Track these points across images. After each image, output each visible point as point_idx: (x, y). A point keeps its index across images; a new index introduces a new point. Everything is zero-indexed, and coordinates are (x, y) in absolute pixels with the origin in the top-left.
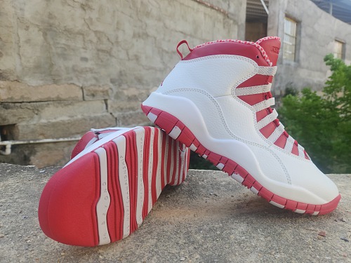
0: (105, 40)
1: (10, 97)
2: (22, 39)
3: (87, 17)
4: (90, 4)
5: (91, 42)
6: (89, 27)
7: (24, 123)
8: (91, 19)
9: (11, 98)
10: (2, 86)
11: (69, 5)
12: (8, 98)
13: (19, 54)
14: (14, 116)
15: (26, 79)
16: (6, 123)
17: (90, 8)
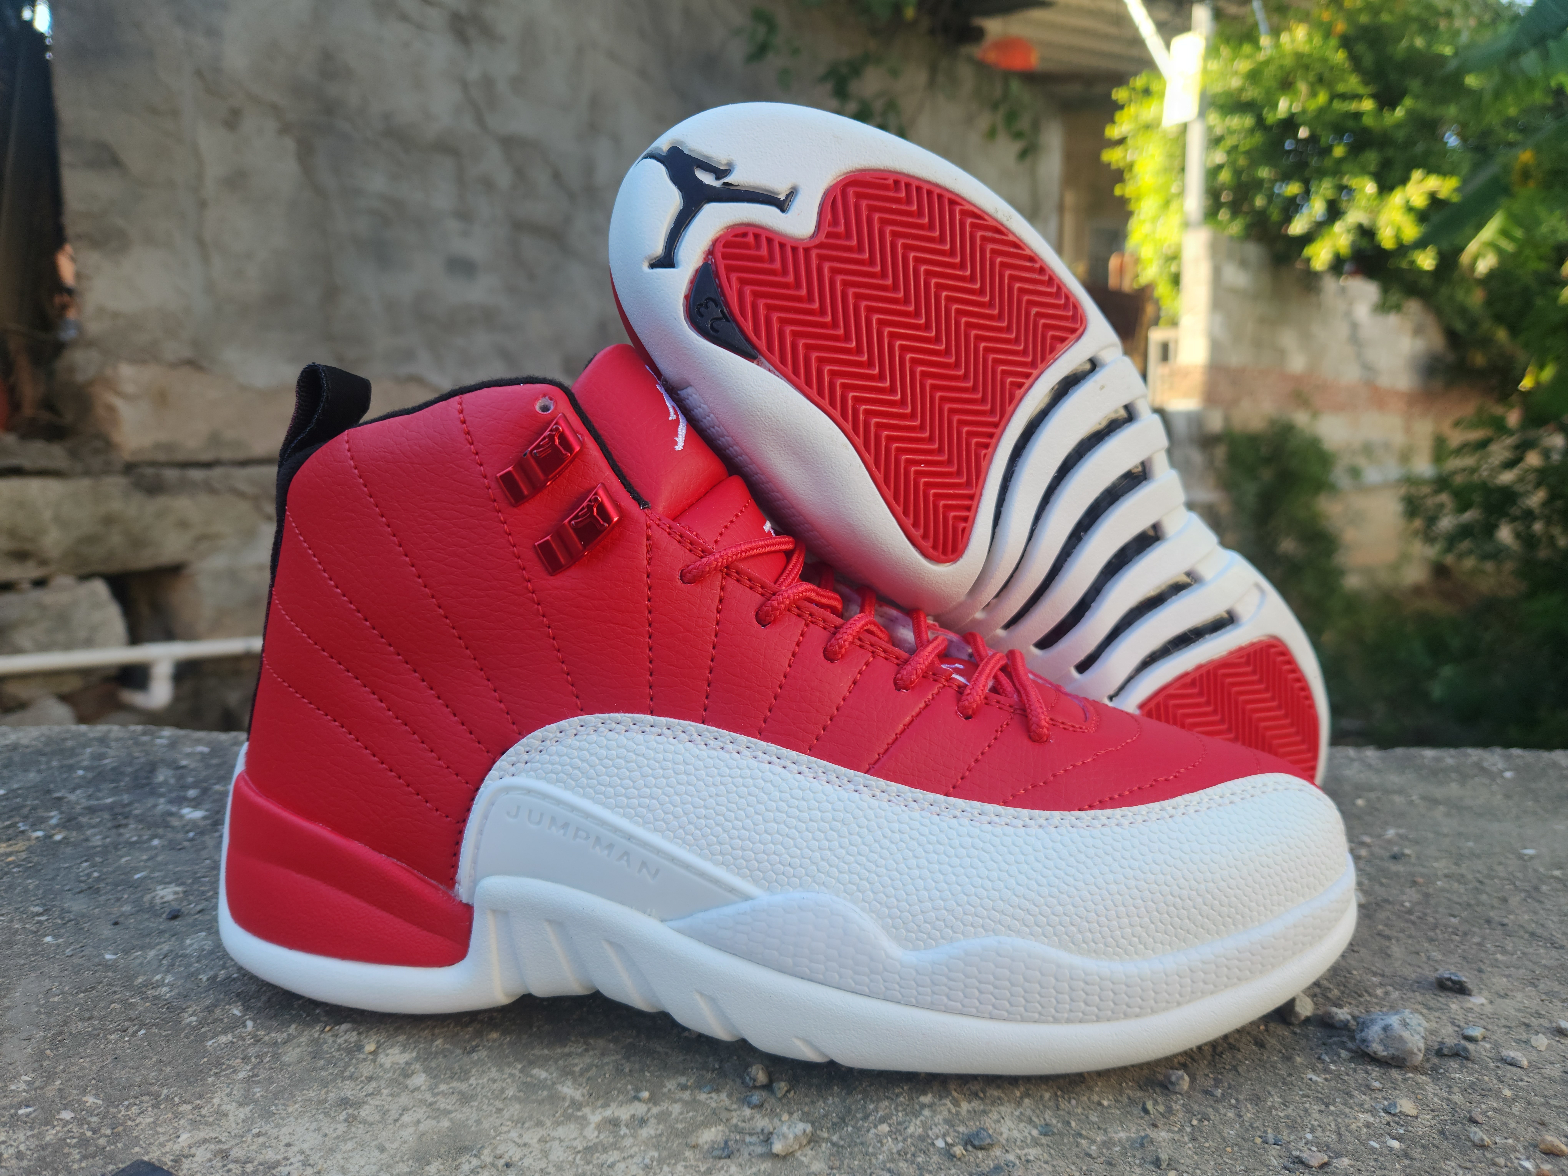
0: (542, 178)
1: (163, 436)
2: (214, 171)
3: (473, 73)
4: (489, 12)
5: (488, 184)
6: (480, 120)
7: (217, 562)
8: (488, 82)
9: (169, 447)
10: (129, 388)
11: (404, 17)
12: (158, 446)
13: (200, 242)
14: (183, 525)
15: (231, 355)
16: (145, 560)
17: (488, 32)
